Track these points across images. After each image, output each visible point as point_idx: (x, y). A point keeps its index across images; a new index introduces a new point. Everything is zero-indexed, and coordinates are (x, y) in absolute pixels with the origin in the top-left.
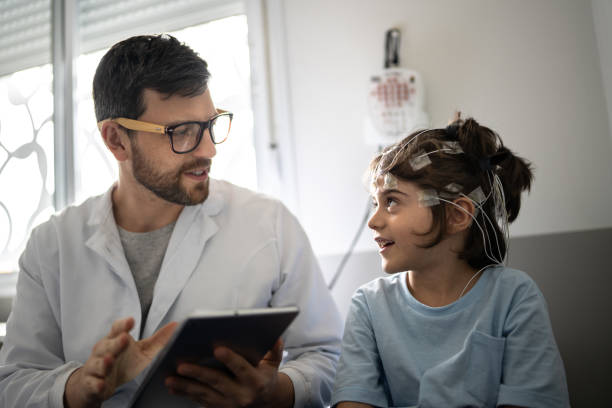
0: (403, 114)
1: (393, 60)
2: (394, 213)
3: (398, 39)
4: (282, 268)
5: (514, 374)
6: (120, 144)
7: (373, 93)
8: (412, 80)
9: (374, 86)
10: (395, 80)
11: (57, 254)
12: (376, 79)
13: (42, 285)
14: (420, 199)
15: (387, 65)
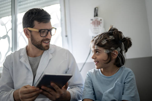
0: (99, 28)
1: (96, 15)
2: (98, 55)
3: (98, 10)
4: (68, 66)
5: (126, 93)
6: (28, 34)
7: (91, 23)
8: (101, 20)
9: (91, 21)
10: (97, 20)
11: (13, 63)
12: (92, 20)
13: (9, 70)
14: (104, 52)
15: (95, 16)
